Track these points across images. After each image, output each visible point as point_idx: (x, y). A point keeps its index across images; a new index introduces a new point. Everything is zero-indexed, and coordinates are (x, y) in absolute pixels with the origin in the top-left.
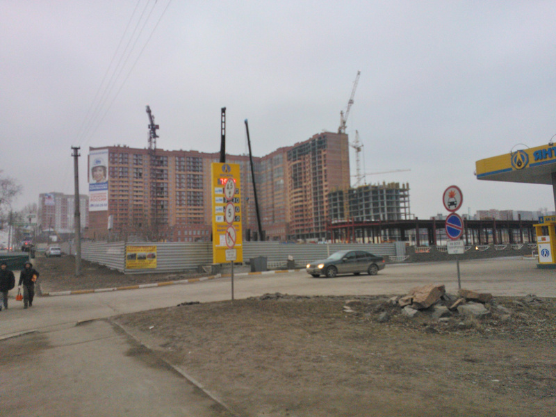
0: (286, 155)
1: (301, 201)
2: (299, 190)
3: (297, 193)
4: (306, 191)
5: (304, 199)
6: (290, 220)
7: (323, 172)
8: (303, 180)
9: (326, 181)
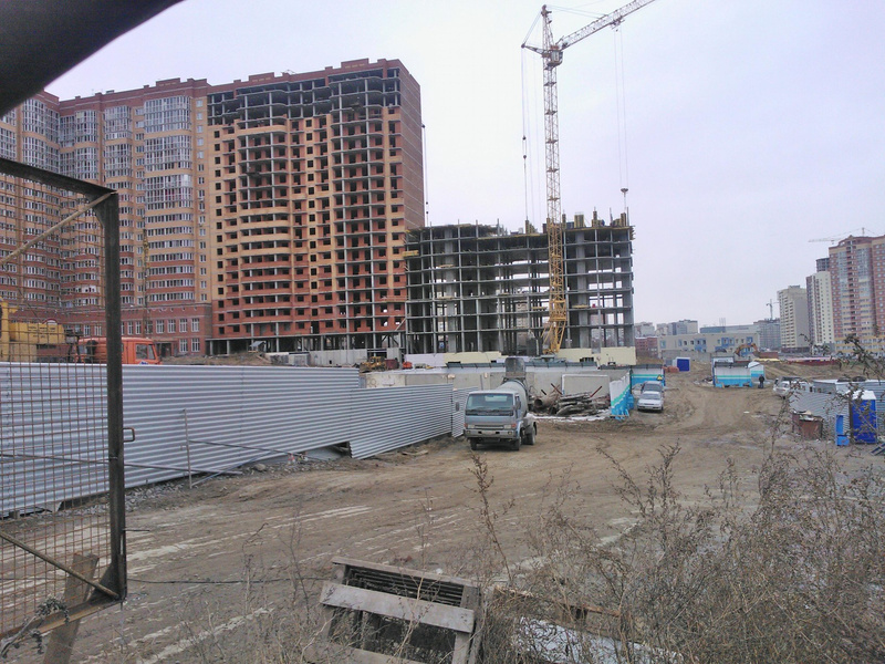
0: (201, 103)
1: (284, 244)
2: (274, 210)
3: (269, 218)
4: (298, 219)
5: (291, 236)
6: (217, 297)
7: (387, 169)
8: (290, 182)
9: (394, 195)
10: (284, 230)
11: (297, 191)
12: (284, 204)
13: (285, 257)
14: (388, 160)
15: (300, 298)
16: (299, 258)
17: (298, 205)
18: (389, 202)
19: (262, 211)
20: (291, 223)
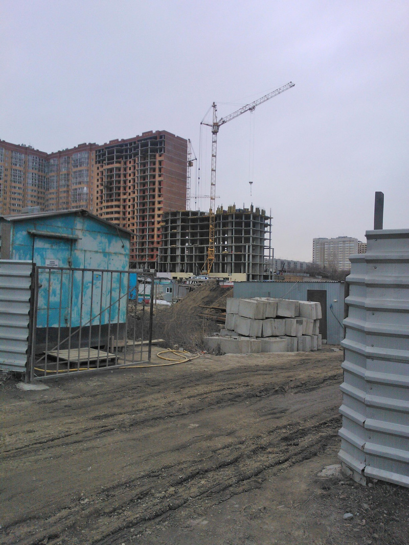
0: (93, 155)
1: (118, 219)
3: (112, 207)
5: (121, 215)
7: (157, 184)
8: (122, 191)
9: (159, 196)
16: (124, 225)
19: (110, 204)
20: (121, 209)
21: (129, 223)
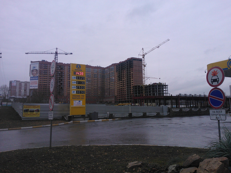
0: (115, 67)
3: (120, 83)
4: (123, 83)
5: (123, 86)
6: (117, 95)
7: (131, 74)
8: (122, 78)
9: (132, 78)
10: (122, 85)
11: (123, 79)
12: (122, 81)
13: (122, 89)
14: (131, 73)
15: (124, 95)
16: (124, 89)
17: (123, 80)
18: (132, 79)
19: (119, 82)
20: (123, 84)
21: (125, 88)
